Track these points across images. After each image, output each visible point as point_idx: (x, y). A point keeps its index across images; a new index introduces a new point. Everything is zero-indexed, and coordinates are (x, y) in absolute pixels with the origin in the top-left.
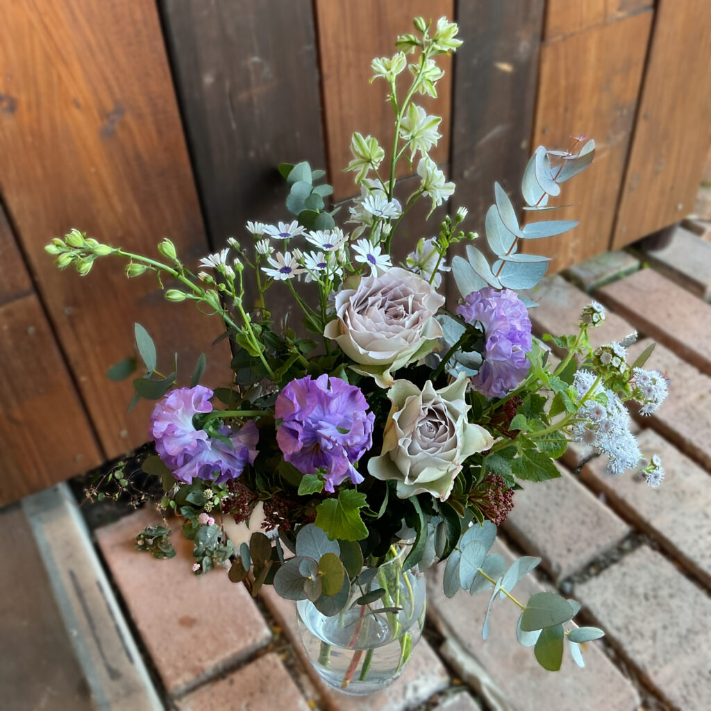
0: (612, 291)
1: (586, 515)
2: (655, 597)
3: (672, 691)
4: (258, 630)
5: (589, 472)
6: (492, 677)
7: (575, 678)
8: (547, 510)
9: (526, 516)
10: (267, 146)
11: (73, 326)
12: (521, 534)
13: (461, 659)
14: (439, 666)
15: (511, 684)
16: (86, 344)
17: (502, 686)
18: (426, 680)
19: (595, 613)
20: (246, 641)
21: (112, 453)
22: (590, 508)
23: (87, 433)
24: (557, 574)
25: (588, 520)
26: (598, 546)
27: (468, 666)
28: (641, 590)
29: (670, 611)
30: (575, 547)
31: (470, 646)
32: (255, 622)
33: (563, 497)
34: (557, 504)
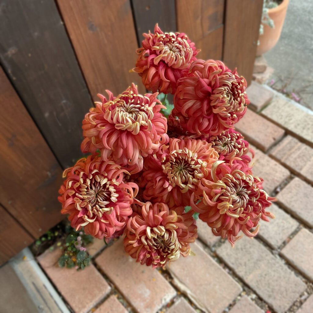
2: (245, 248)
3: (252, 284)
4: (106, 288)
6: (191, 290)
11: (13, 206)
13: (179, 285)
14: (172, 289)
15: (198, 292)
16: (19, 210)
17: (195, 293)
18: (168, 295)
19: (224, 259)
20: (102, 293)
21: (37, 237)
24: (210, 245)
27: (182, 287)
28: (239, 247)
29: (250, 253)
31: (182, 280)
32: (104, 285)
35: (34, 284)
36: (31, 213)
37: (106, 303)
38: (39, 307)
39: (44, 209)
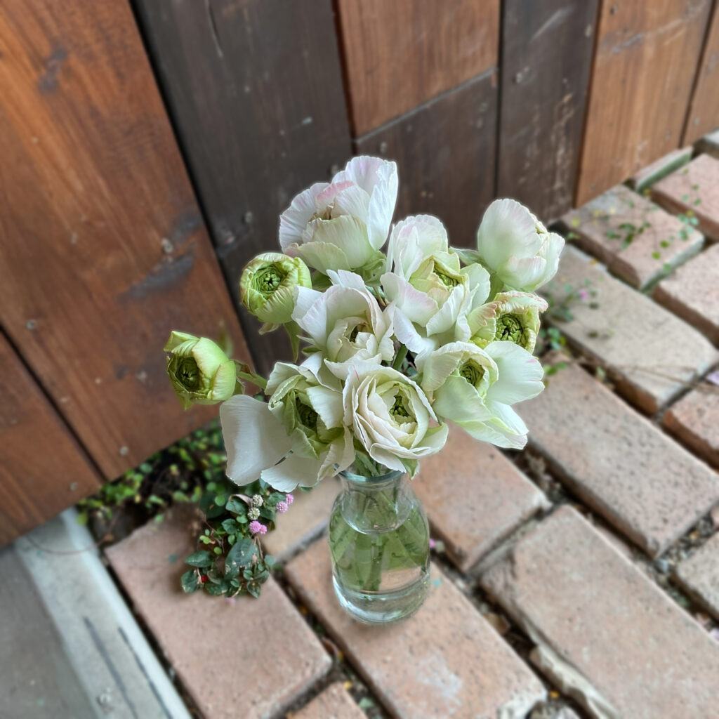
0: (669, 187)
1: (678, 474)
4: (316, 658)
5: (676, 420)
6: (597, 688)
7: (694, 679)
8: (632, 473)
9: (609, 483)
10: (267, 76)
11: (40, 341)
12: (607, 506)
13: (558, 668)
14: (534, 680)
15: (622, 695)
16: (62, 360)
17: (612, 701)
18: (522, 699)
19: (705, 596)
20: (303, 674)
21: (112, 474)
22: (681, 465)
23: (79, 459)
24: (655, 552)
25: (681, 480)
26: (697, 512)
27: (569, 677)
30: (671, 516)
31: (566, 652)
32: (312, 647)
33: (649, 454)
34: (642, 464)
35: (88, 623)
36: (98, 381)
37: (315, 706)
38: (98, 700)
39: (143, 376)
